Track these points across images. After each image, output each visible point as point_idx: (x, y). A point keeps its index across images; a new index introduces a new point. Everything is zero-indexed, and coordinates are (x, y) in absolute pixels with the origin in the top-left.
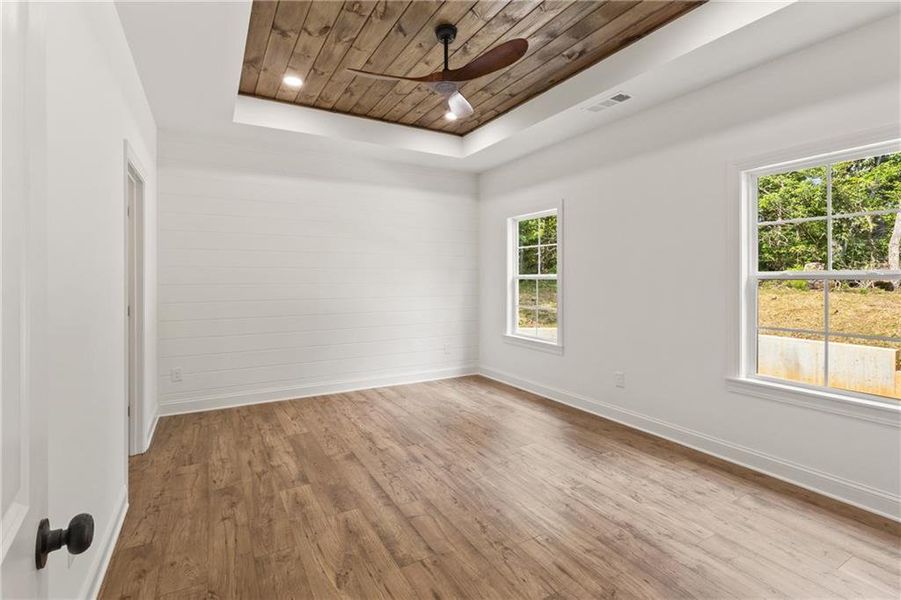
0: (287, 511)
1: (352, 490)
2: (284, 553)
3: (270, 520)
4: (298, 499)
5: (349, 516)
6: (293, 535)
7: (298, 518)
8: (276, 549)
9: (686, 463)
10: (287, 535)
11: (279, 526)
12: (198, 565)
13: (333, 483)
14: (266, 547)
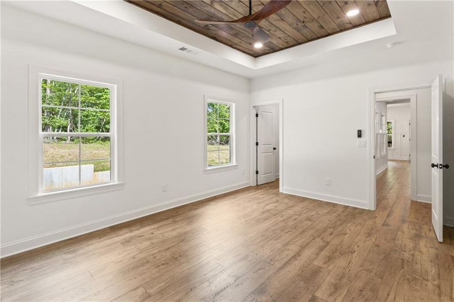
0: (347, 289)
1: (300, 272)
2: (366, 272)
3: (361, 291)
4: (333, 290)
5: (321, 263)
6: (355, 276)
7: (345, 280)
8: (369, 276)
9: (211, 203)
10: (358, 278)
11: (359, 284)
12: (415, 298)
13: (302, 283)
14: (373, 280)
